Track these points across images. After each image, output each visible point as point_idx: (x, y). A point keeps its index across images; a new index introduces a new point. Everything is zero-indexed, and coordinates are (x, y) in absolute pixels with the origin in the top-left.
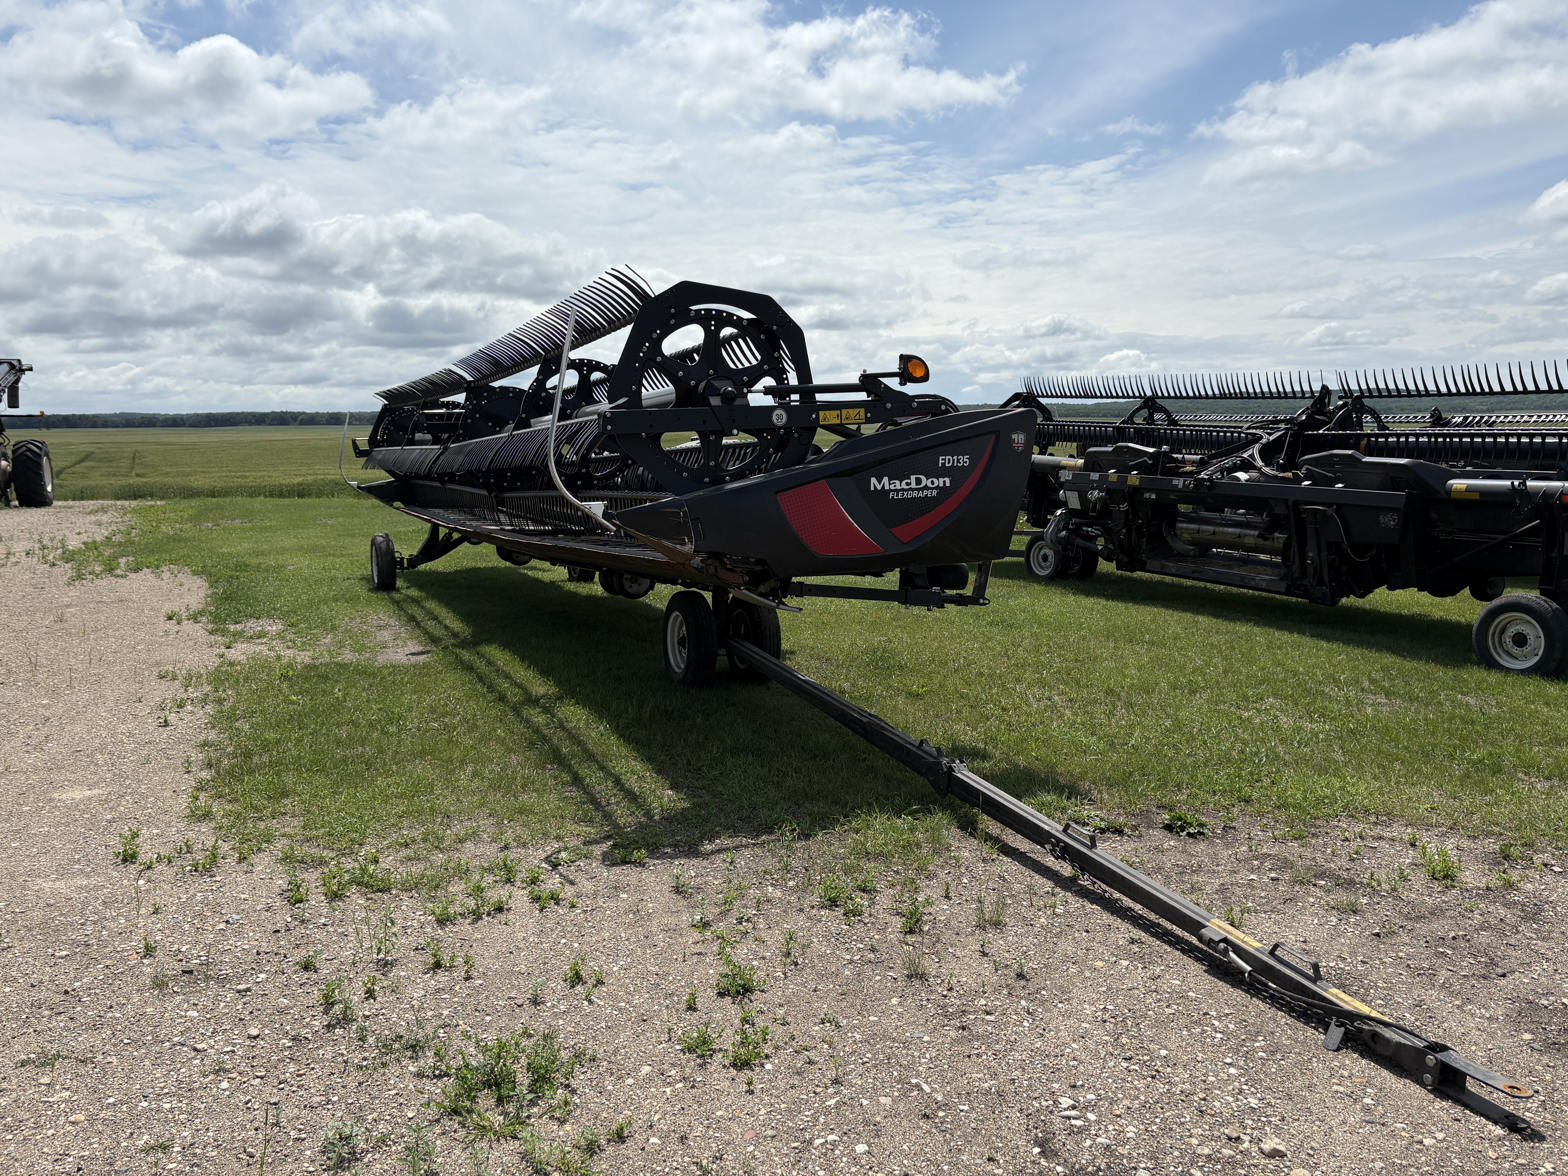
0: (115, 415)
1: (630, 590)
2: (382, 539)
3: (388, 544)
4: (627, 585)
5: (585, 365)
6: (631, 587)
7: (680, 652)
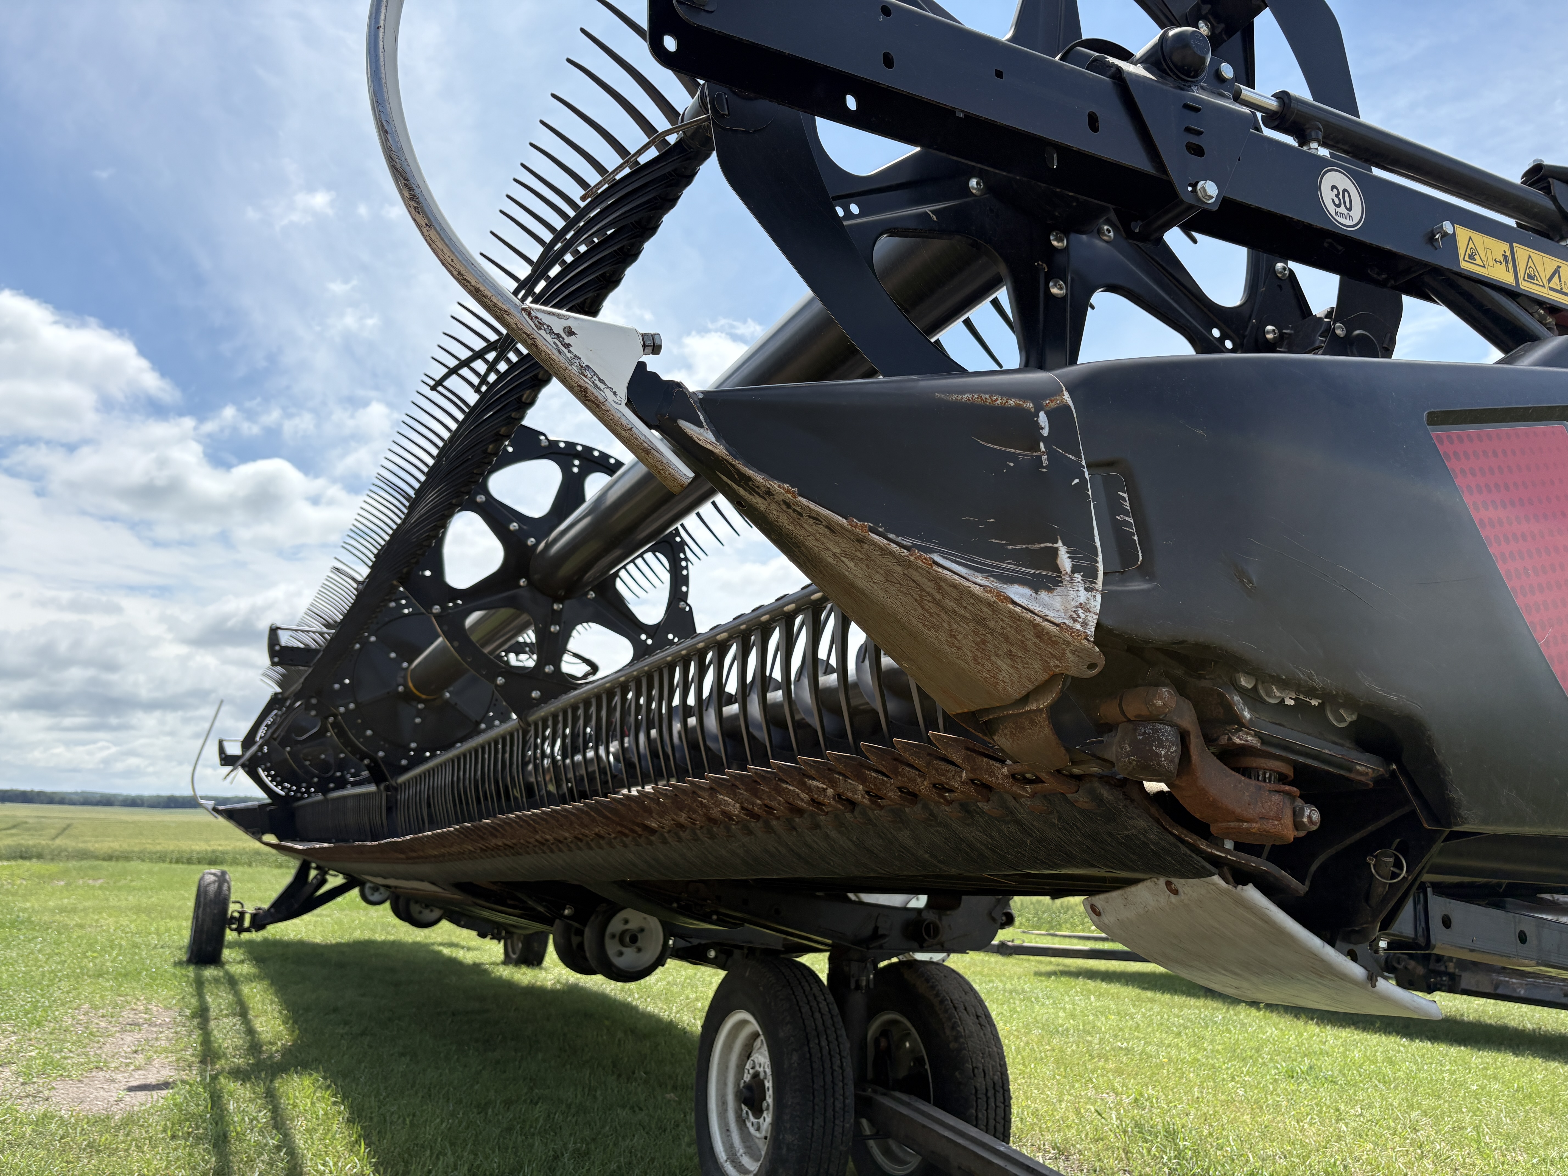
0: (76, 793)
1: (619, 962)
2: (212, 878)
3: (220, 887)
4: (612, 948)
5: (578, 455)
6: (621, 954)
7: (741, 1122)
